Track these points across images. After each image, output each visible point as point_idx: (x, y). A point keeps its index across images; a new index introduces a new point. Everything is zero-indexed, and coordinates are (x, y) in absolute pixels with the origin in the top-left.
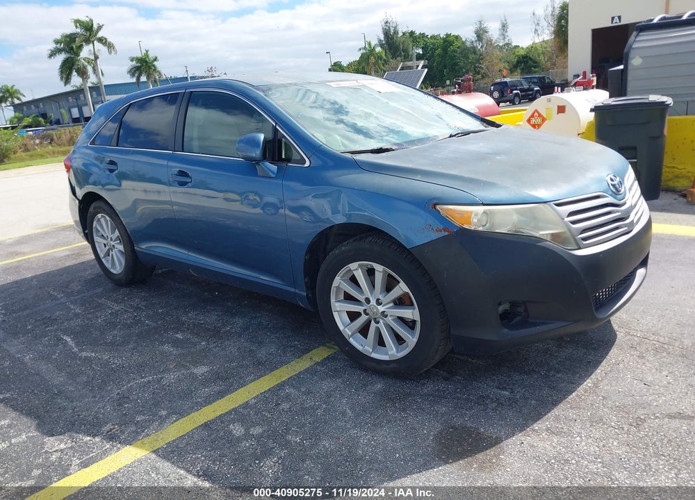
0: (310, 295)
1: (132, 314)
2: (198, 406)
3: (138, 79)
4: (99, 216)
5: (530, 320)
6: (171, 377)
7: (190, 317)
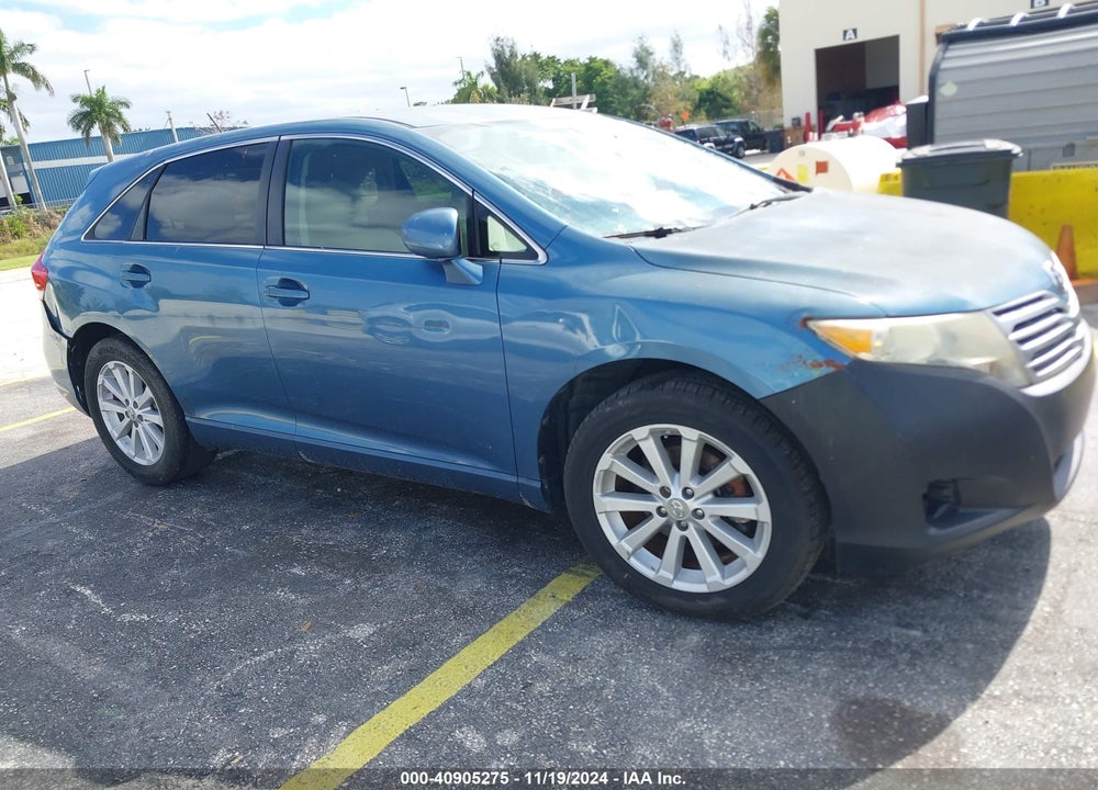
0: (546, 487)
1: (196, 536)
2: (379, 701)
3: (87, 132)
4: (111, 365)
5: (961, 510)
6: (310, 649)
7: (306, 534)
